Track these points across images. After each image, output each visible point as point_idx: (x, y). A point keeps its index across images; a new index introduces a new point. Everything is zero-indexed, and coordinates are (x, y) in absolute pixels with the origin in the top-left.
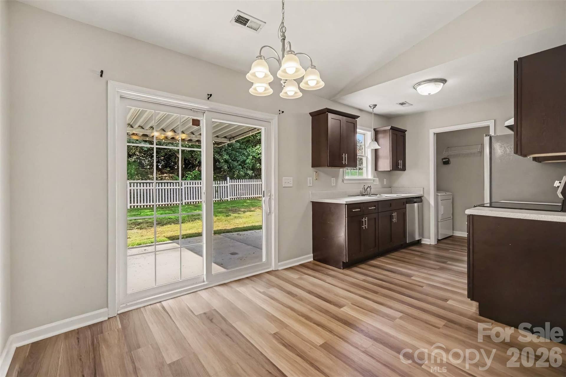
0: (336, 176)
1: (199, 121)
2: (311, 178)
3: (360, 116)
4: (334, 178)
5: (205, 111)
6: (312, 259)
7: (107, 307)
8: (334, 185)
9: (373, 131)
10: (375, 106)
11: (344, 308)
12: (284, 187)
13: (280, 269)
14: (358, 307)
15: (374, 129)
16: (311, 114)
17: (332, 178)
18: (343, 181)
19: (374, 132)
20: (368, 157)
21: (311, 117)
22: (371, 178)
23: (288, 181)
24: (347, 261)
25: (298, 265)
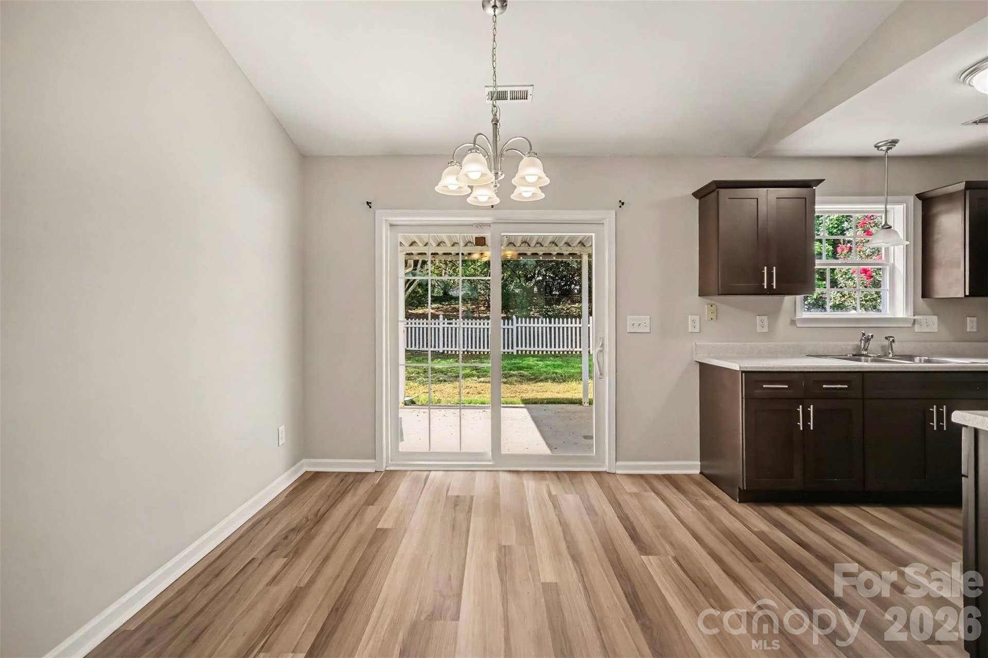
0: (774, 314)
1: (484, 238)
2: (697, 318)
3: (824, 180)
4: (765, 318)
5: (490, 224)
6: (698, 472)
7: (375, 459)
8: (766, 330)
9: (912, 199)
10: (894, 142)
11: (650, 557)
12: (629, 333)
13: (618, 472)
14: (680, 565)
15: (919, 196)
16: (695, 194)
17: (757, 317)
18: (793, 322)
19: (920, 202)
20: (897, 264)
21: (698, 200)
22: (905, 317)
23: (639, 322)
24: (745, 488)
25: (660, 474)
